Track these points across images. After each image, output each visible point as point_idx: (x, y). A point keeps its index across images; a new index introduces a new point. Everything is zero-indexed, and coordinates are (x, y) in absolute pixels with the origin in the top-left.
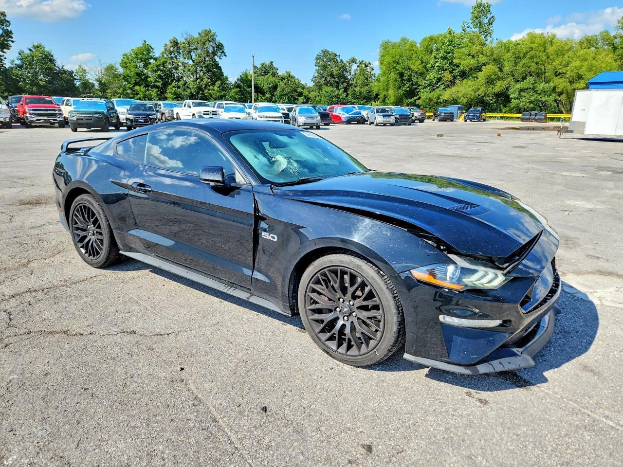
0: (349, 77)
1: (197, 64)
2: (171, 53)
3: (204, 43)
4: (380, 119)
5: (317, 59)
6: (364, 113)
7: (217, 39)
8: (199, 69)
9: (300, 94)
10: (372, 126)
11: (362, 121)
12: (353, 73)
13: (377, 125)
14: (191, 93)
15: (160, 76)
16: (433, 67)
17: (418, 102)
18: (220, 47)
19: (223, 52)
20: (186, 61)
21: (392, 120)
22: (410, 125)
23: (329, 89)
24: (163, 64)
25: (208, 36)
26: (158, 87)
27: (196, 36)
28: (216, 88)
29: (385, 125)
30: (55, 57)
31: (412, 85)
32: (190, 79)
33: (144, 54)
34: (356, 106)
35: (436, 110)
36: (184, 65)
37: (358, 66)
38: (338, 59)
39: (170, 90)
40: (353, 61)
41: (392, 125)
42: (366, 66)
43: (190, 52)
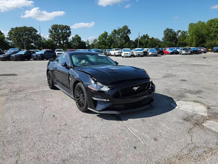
0: (177, 37)
1: (121, 37)
2: (114, 34)
3: (124, 30)
4: (184, 52)
5: (164, 32)
6: (178, 50)
7: (128, 28)
8: (122, 38)
9: (157, 44)
10: (181, 55)
11: (177, 53)
12: (179, 36)
13: (183, 54)
14: (119, 46)
15: (109, 42)
16: (212, 31)
17: (205, 45)
18: (129, 31)
19: (130, 32)
20: (118, 36)
21: (189, 52)
22: (198, 54)
23: (169, 42)
24: (111, 37)
25: (125, 28)
26: (109, 45)
27: (122, 28)
28: (127, 44)
29: (187, 54)
30: (81, 38)
31: (203, 39)
32: (119, 42)
33: (105, 35)
34: (175, 48)
35: (213, 48)
36: (117, 37)
37: (181, 33)
38: (173, 31)
39: (112, 46)
40: (179, 31)
41: (189, 54)
42: (185, 33)
43: (120, 33)
